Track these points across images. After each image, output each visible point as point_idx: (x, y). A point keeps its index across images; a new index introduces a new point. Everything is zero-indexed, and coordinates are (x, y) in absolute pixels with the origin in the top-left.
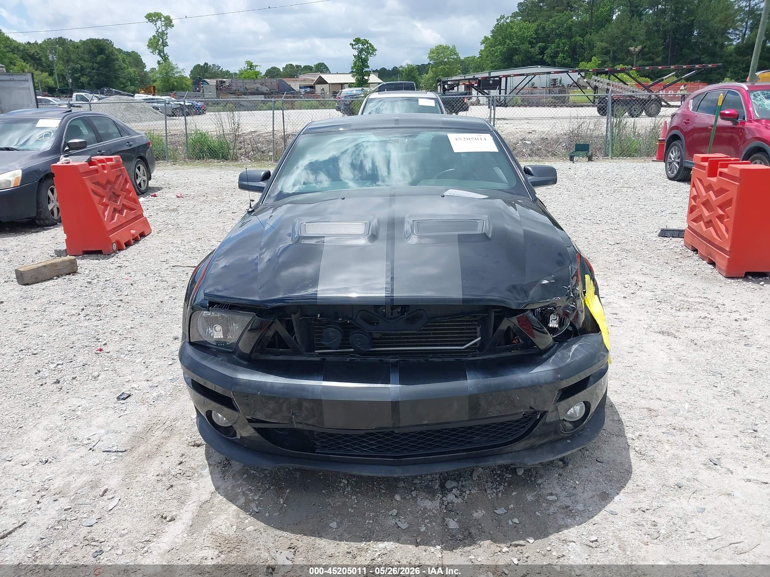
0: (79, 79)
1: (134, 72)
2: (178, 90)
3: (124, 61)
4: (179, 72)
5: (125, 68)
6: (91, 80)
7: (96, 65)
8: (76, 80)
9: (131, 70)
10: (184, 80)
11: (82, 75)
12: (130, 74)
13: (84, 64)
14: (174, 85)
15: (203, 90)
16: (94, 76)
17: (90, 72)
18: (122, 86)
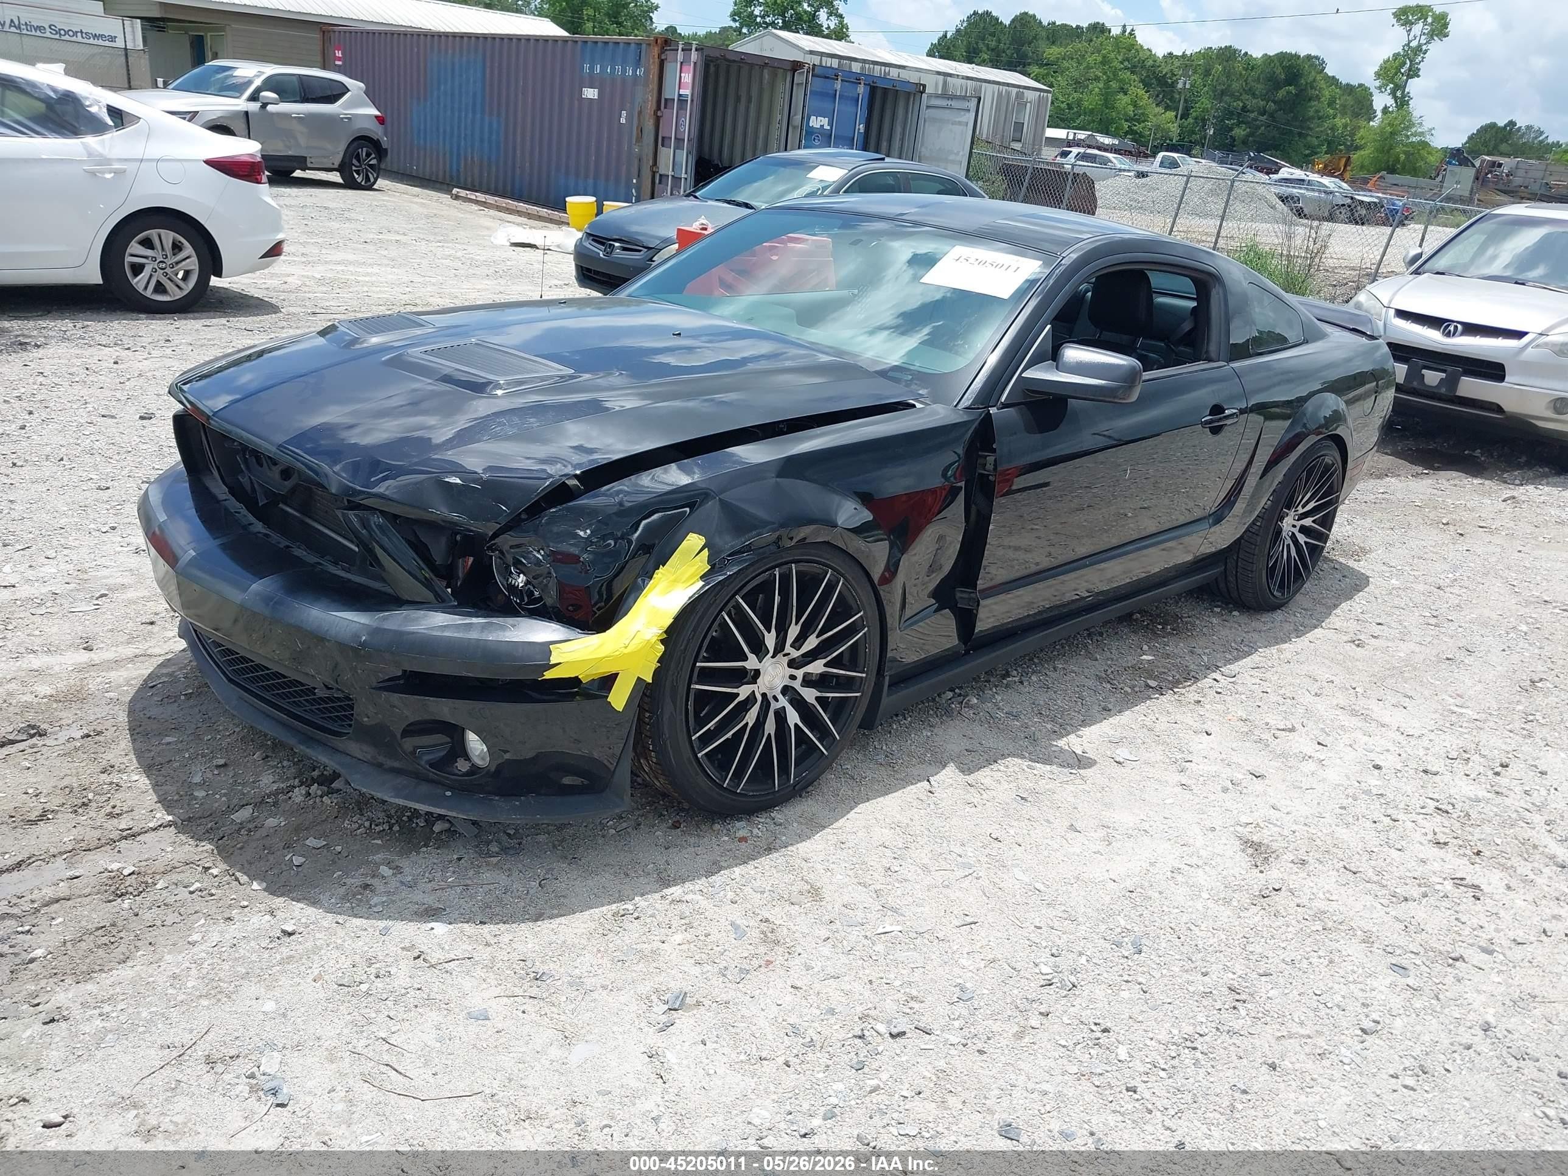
0: (1231, 129)
1: (1345, 126)
2: (1404, 171)
3: (1331, 103)
4: (1422, 134)
5: (1328, 117)
6: (1251, 134)
7: (1271, 106)
8: (1223, 131)
9: (1339, 122)
10: (1424, 153)
11: (1238, 125)
12: (1333, 128)
13: (1251, 103)
14: (1397, 160)
15: (1444, 176)
16: (1258, 127)
17: (1256, 120)
18: (1307, 152)
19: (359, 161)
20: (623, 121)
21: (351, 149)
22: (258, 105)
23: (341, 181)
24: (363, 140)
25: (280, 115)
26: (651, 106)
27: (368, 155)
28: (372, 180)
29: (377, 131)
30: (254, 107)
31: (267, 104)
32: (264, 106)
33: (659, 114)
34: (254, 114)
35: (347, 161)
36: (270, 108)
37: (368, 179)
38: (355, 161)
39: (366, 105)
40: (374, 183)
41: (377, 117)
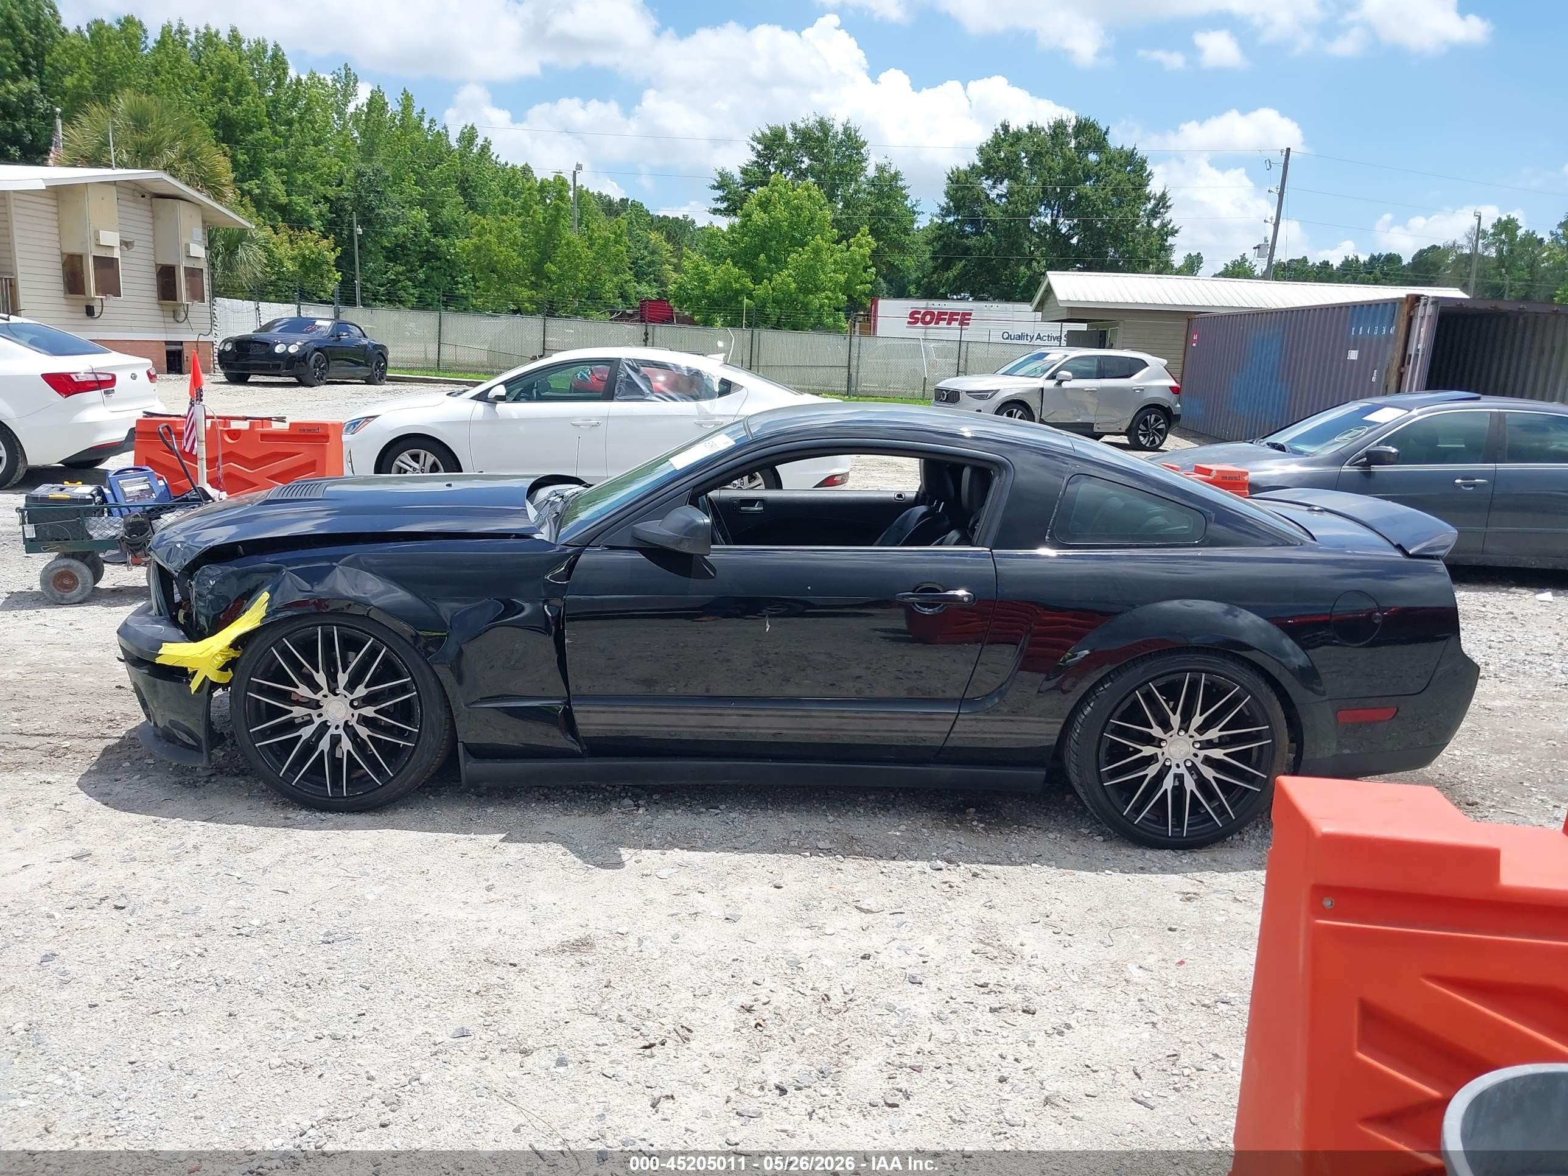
19: (1146, 426)
20: (1374, 379)
21: (1141, 414)
22: (1054, 382)
23: (1127, 442)
24: (1154, 407)
25: (1072, 389)
26: (1397, 362)
27: (1156, 420)
28: (1158, 442)
29: (1170, 400)
30: (1052, 384)
31: (1062, 381)
32: (1060, 383)
33: (1403, 370)
34: (1049, 390)
35: (1134, 425)
36: (1065, 385)
37: (1154, 441)
38: (1142, 427)
39: (1167, 378)
40: (1160, 445)
41: (1172, 388)
